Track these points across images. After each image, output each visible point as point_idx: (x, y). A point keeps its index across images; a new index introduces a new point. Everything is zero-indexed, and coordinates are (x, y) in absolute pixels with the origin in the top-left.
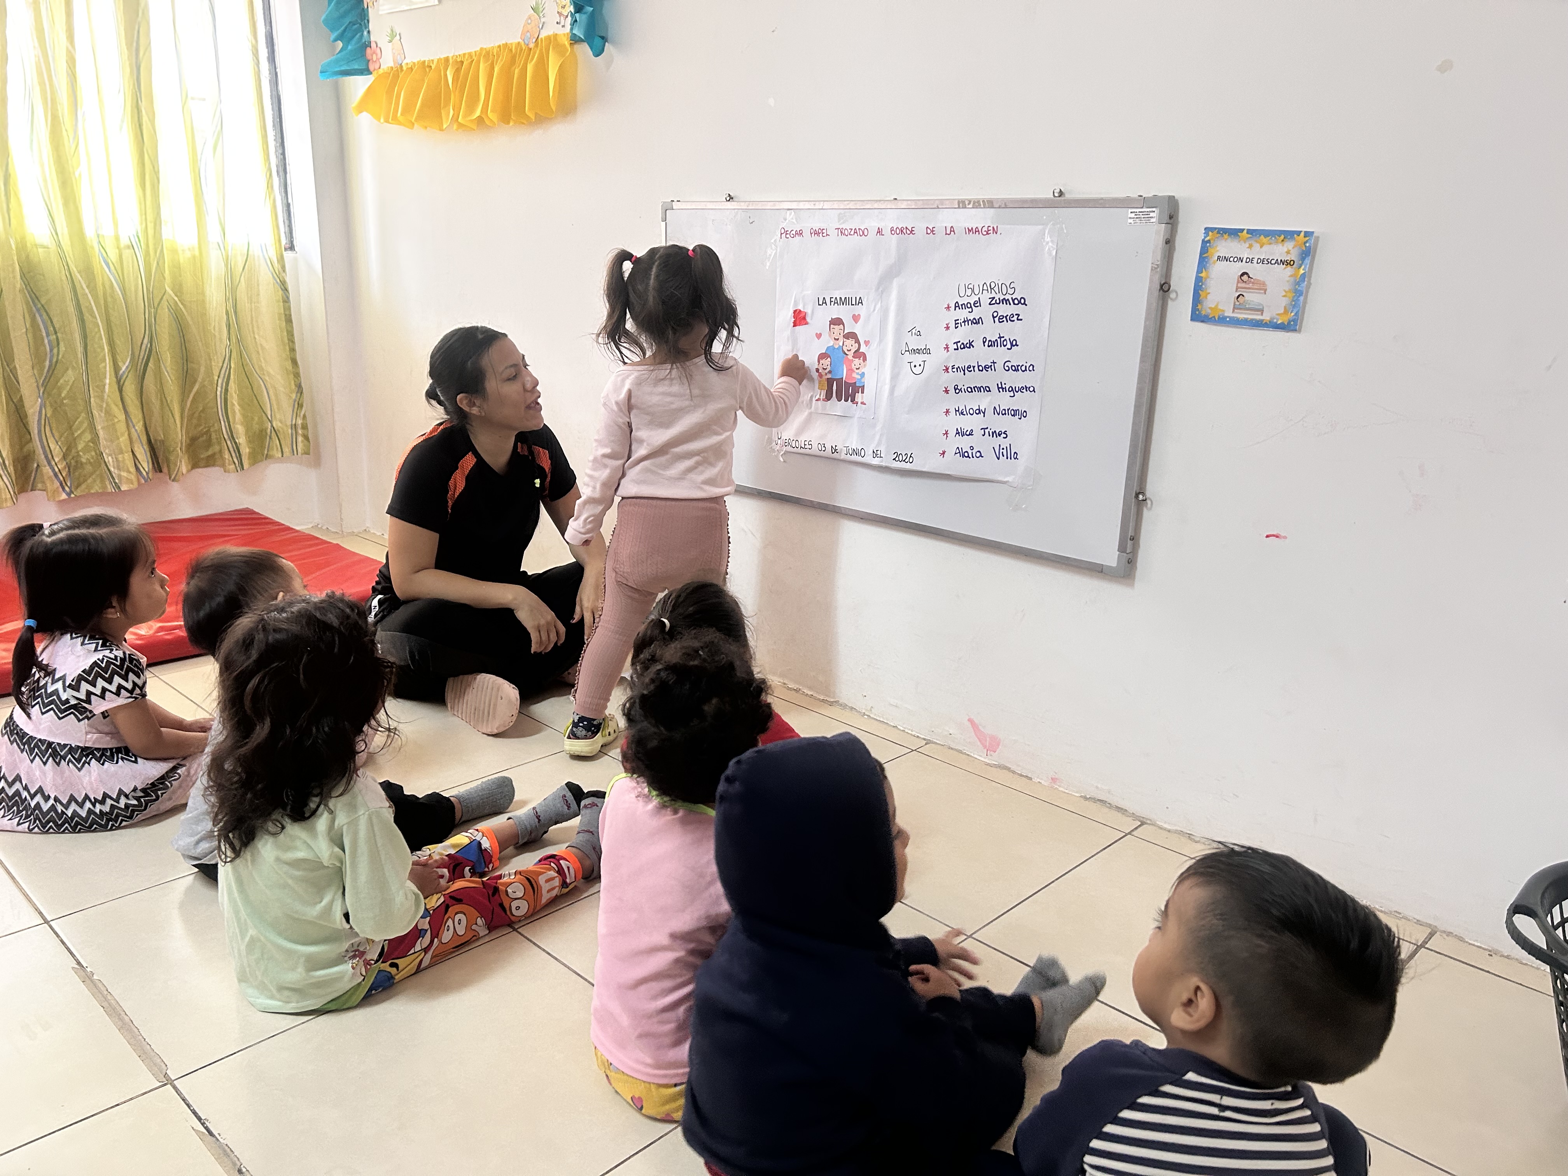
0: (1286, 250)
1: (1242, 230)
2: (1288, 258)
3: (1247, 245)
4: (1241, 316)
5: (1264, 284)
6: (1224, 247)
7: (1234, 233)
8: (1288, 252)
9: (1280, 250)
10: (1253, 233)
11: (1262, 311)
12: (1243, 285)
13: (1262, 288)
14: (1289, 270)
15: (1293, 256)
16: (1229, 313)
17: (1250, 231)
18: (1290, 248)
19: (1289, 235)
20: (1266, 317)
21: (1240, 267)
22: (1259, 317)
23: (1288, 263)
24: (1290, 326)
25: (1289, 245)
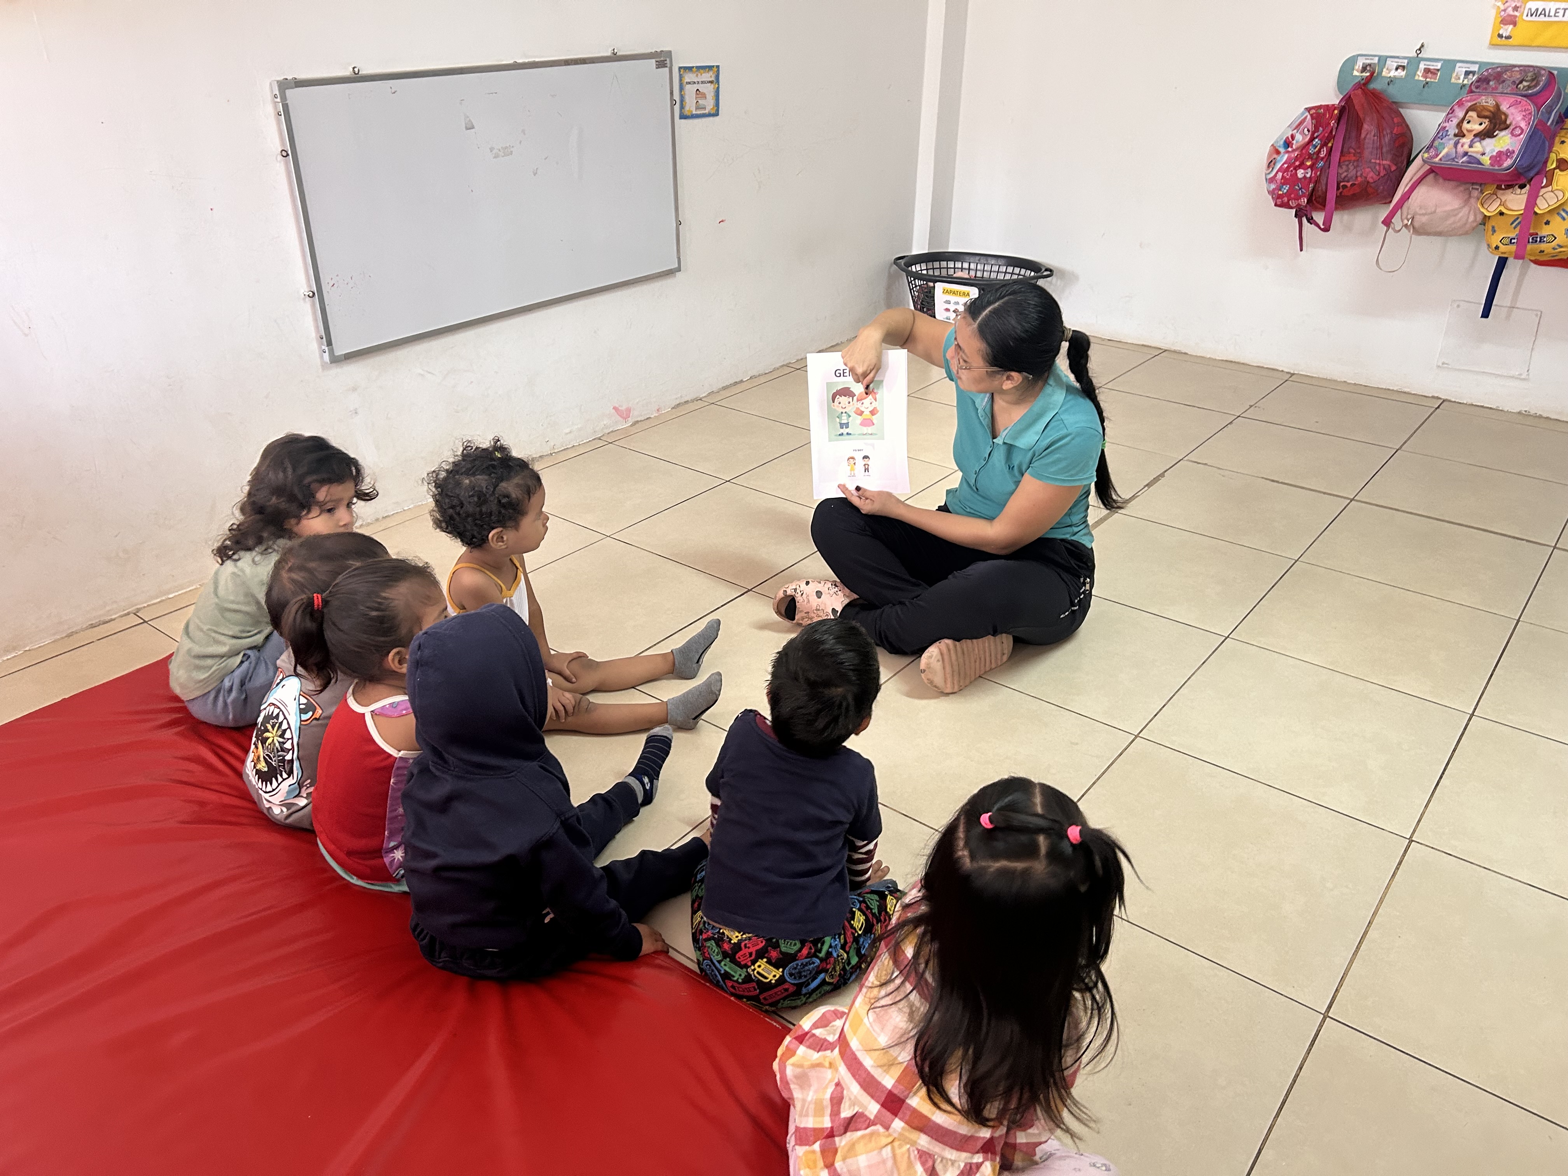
1: (693, 67)
2: (711, 80)
3: (695, 75)
4: (699, 112)
5: (705, 94)
6: (689, 77)
7: (690, 69)
8: (711, 77)
9: (708, 76)
10: (699, 68)
11: (705, 108)
12: (698, 96)
13: (704, 96)
14: (712, 85)
15: (713, 79)
16: (694, 112)
17: (697, 67)
18: (712, 75)
19: (710, 68)
20: (707, 111)
21: (696, 87)
22: (705, 112)
23: (711, 82)
24: (716, 114)
25: (711, 73)
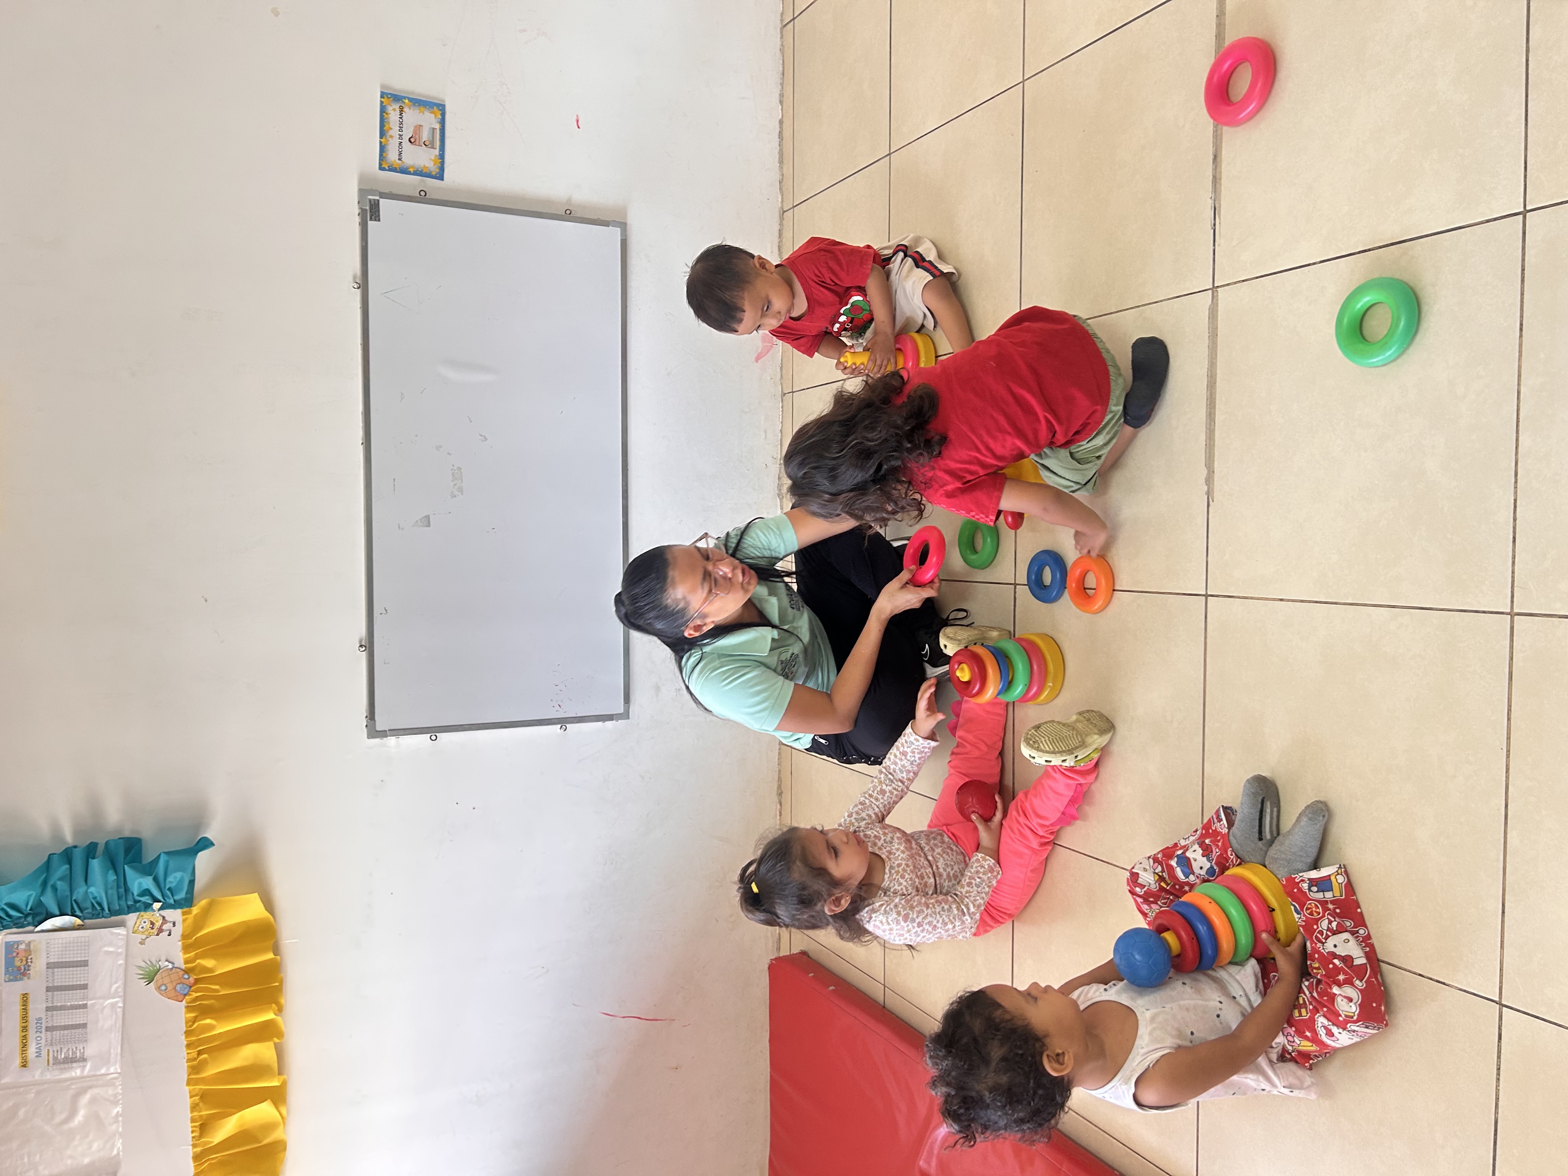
0: (392, 112)
1: (381, 142)
2: (398, 110)
3: (390, 139)
4: (438, 144)
6: (392, 156)
7: (383, 149)
8: (394, 110)
9: (393, 115)
10: (382, 134)
11: (434, 129)
12: (417, 141)
13: (418, 128)
14: (406, 109)
15: (396, 106)
17: (381, 137)
18: (391, 108)
19: (383, 110)
21: (406, 144)
22: (438, 131)
23: (402, 110)
24: (441, 108)
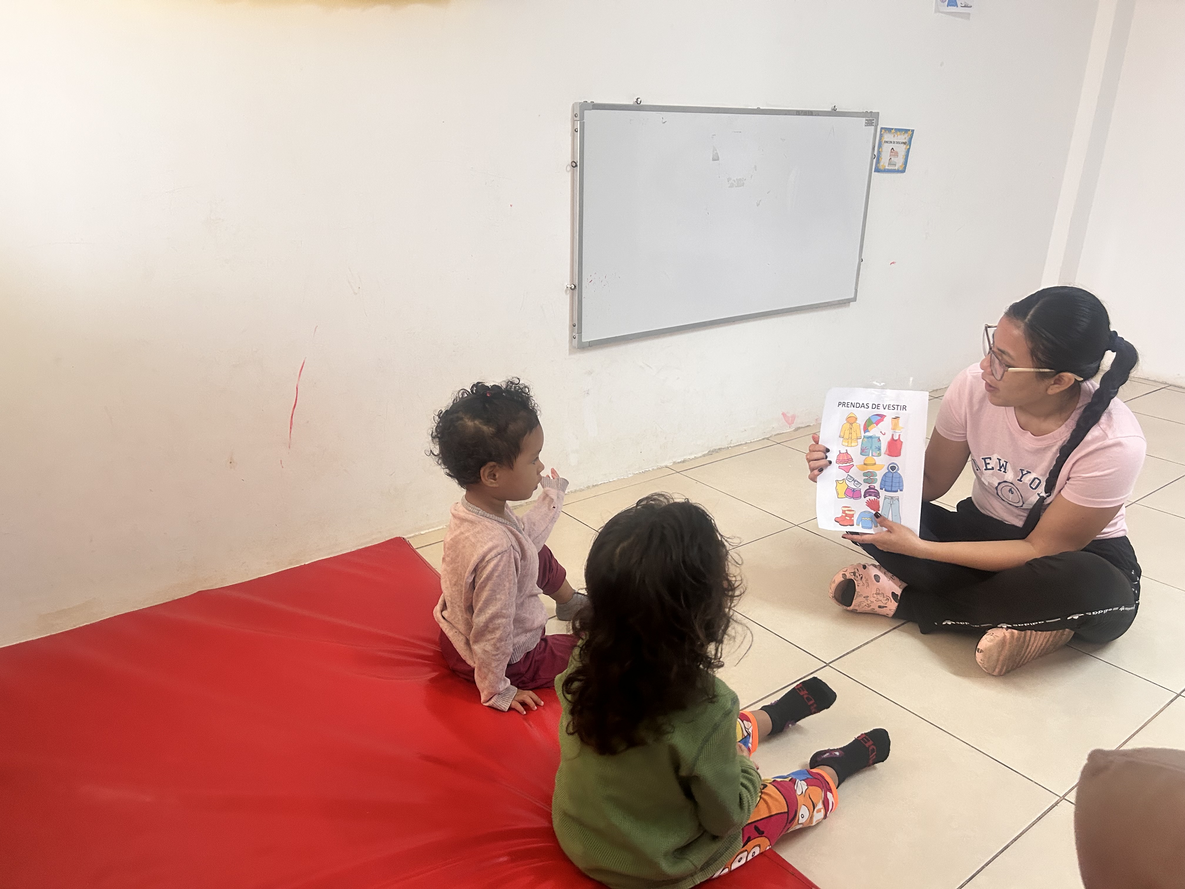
0: (904, 137)
1: (893, 129)
2: (904, 141)
3: (893, 136)
4: (890, 168)
6: (887, 137)
7: (889, 130)
8: (905, 138)
10: (897, 130)
11: (895, 165)
12: (892, 154)
13: (897, 154)
14: (905, 146)
15: (906, 140)
16: (887, 167)
17: (895, 129)
18: (906, 137)
19: (906, 131)
21: (892, 146)
22: (895, 168)
23: (905, 143)
24: (903, 171)
25: (906, 135)
